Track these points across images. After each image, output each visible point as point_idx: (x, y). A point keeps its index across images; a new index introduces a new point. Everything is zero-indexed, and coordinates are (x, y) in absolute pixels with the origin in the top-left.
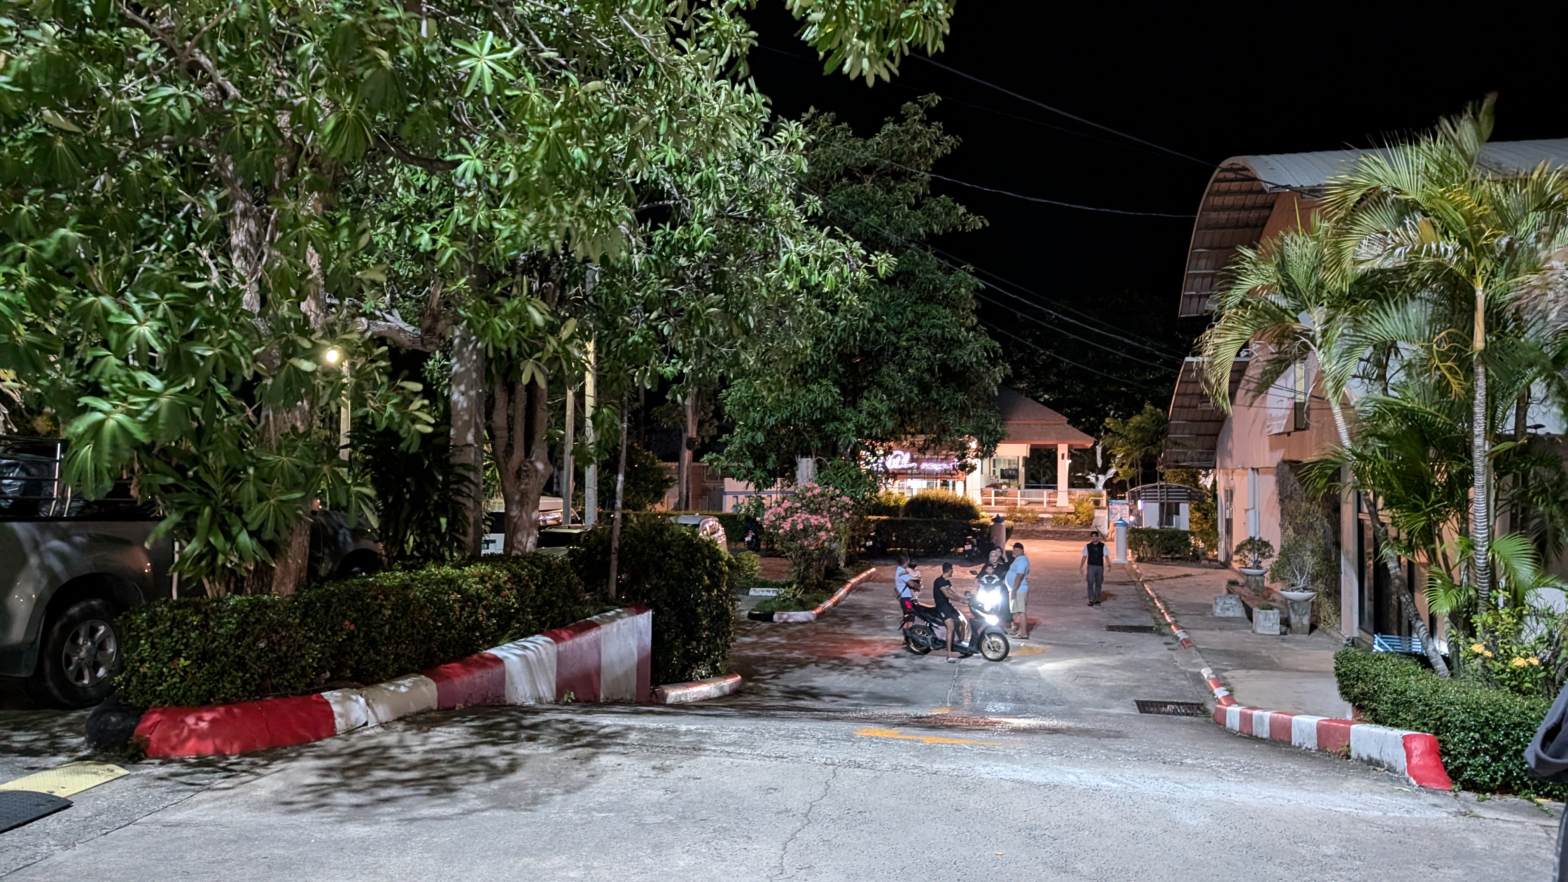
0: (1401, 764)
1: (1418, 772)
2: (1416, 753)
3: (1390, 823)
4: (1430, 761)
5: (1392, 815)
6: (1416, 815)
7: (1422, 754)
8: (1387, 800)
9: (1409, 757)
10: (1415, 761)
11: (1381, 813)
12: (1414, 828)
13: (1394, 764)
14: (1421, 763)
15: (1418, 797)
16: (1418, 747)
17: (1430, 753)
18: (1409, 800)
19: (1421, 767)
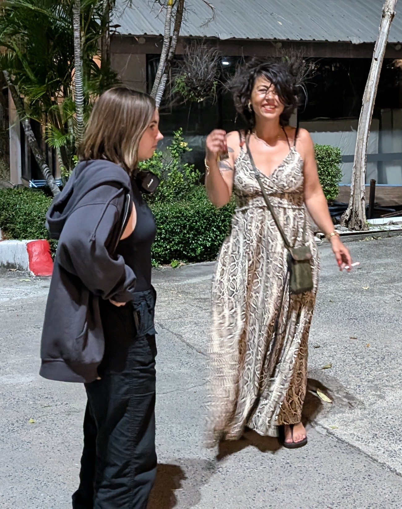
0: (26, 264)
1: (36, 267)
2: (35, 254)
3: (13, 304)
4: (44, 258)
5: (15, 299)
6: (31, 295)
7: (39, 254)
8: (13, 289)
9: (30, 258)
10: (34, 259)
11: (8, 299)
12: (28, 304)
13: (22, 264)
14: (38, 260)
15: (34, 284)
16: (37, 249)
17: (44, 253)
18: (29, 287)
19: (37, 263)
